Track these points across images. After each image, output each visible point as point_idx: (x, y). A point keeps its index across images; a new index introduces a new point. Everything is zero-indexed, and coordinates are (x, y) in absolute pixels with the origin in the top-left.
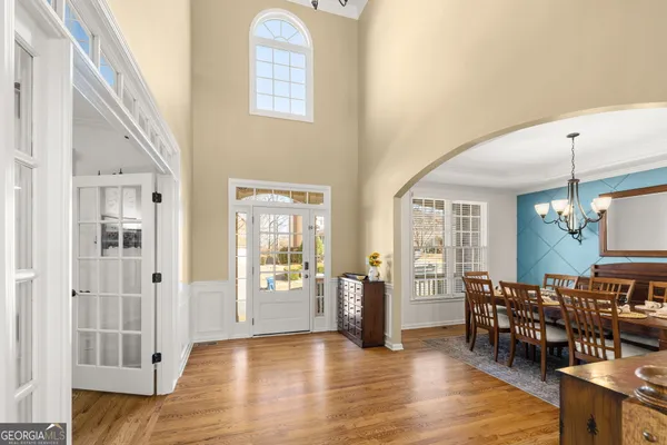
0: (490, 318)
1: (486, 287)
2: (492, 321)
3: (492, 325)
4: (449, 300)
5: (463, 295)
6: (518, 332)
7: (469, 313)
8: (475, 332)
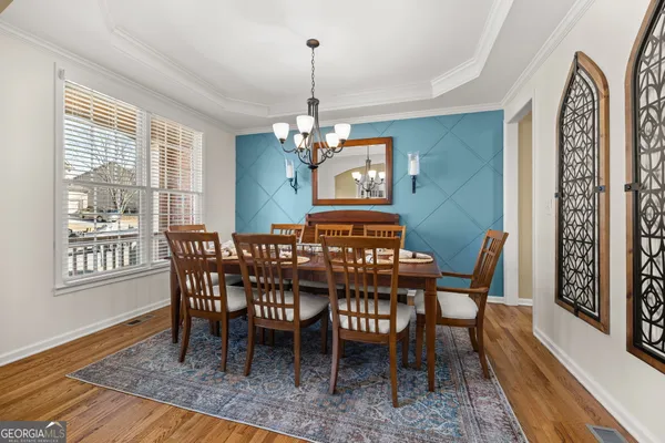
0: (213, 298)
1: (210, 247)
2: (218, 304)
3: (218, 309)
4: (143, 274)
5: (169, 262)
6: (259, 314)
7: (177, 292)
8: (189, 325)
